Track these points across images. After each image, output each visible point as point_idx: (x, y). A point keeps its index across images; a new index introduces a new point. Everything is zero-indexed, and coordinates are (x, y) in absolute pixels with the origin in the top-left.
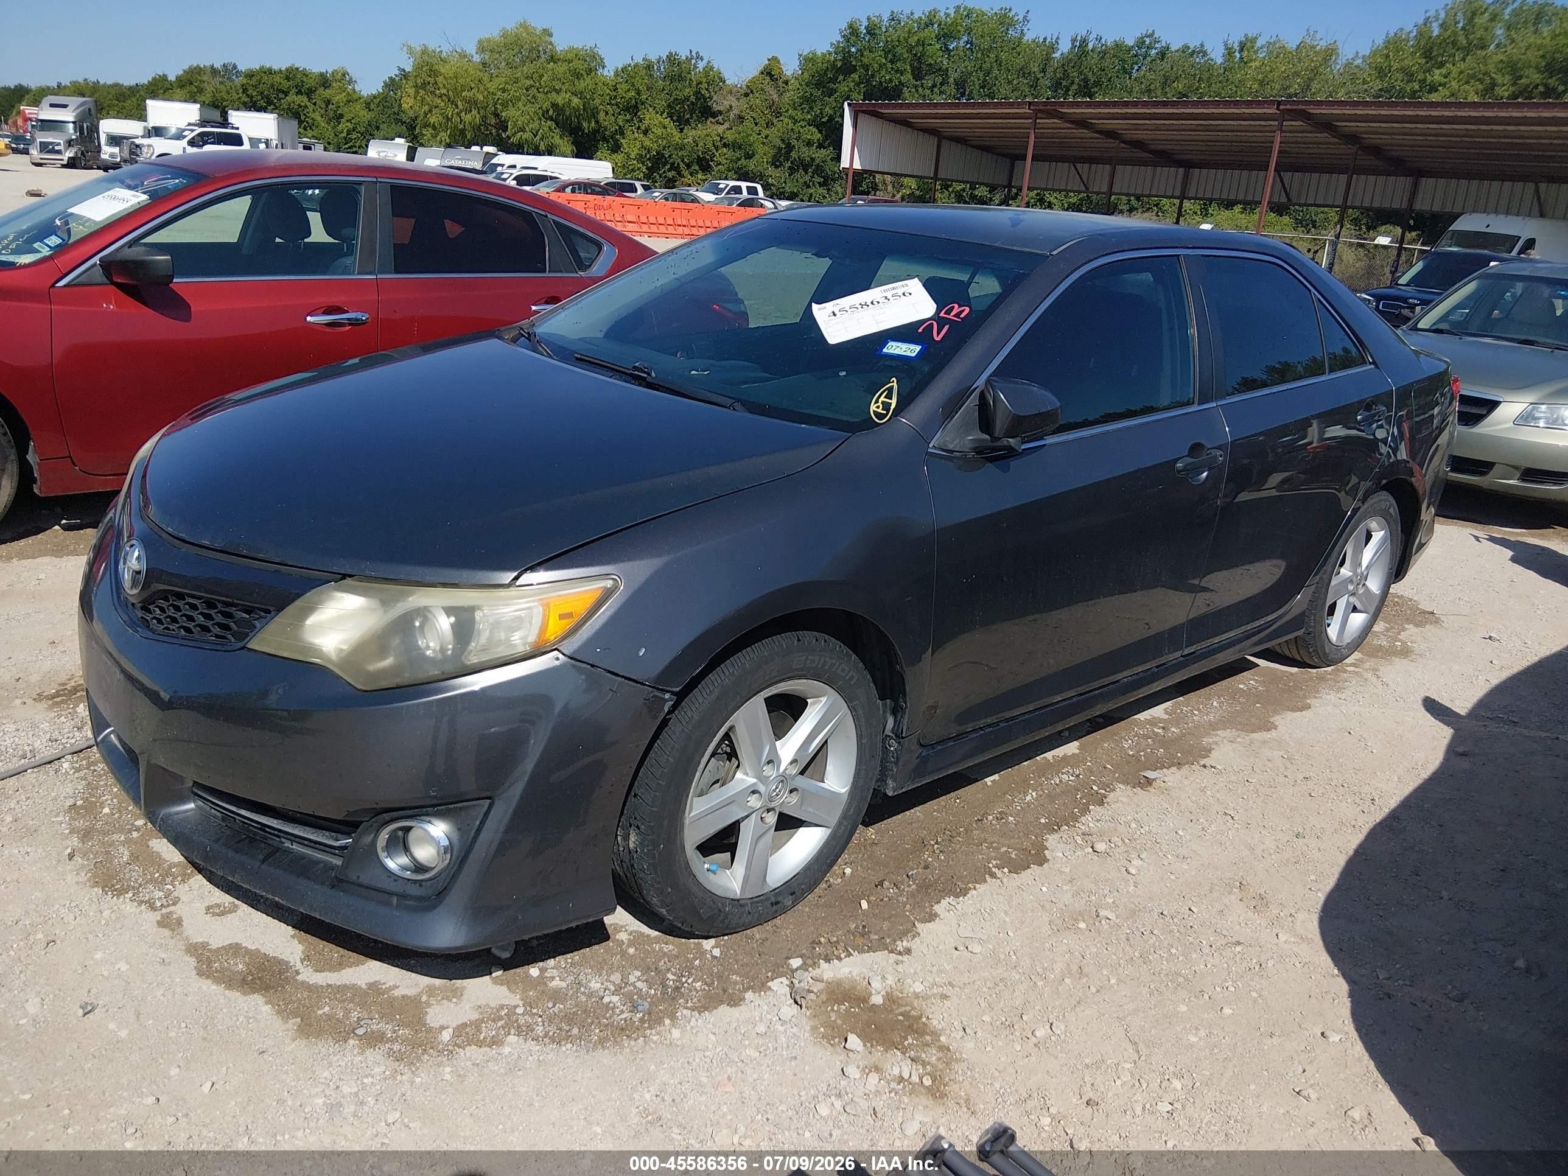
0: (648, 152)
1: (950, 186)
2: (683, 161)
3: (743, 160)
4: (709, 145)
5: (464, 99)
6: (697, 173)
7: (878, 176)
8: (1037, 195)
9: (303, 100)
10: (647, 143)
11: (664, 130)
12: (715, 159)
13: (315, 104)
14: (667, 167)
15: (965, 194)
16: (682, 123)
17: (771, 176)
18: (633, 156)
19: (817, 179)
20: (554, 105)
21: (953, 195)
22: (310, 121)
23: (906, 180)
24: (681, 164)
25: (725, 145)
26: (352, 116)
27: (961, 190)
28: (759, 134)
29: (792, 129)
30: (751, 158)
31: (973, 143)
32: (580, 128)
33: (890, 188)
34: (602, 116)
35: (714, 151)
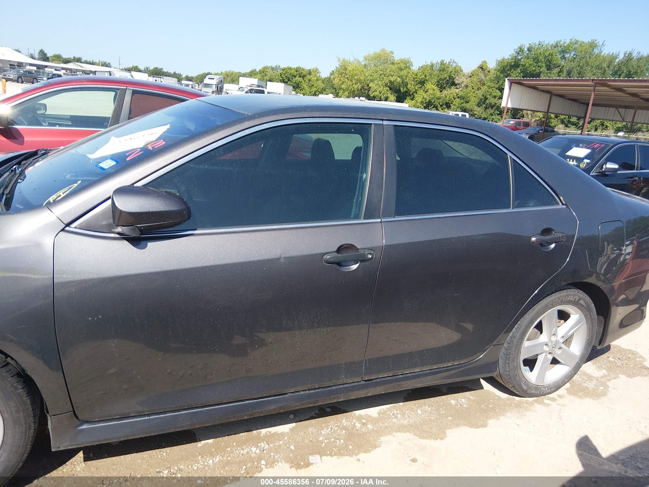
0: (425, 100)
1: (559, 116)
2: (439, 104)
3: (464, 104)
4: (452, 97)
5: (355, 79)
6: (445, 109)
7: (524, 111)
8: (601, 122)
9: (301, 79)
10: (425, 96)
11: (433, 91)
12: (453, 103)
13: (305, 81)
14: (432, 106)
15: (565, 120)
16: (442, 88)
17: (476, 110)
18: (419, 101)
19: (497, 112)
20: (390, 81)
21: (559, 121)
22: (302, 87)
23: (538, 114)
24: (439, 105)
25: (458, 97)
26: (317, 85)
27: (564, 118)
28: (474, 93)
29: (488, 91)
30: (468, 102)
31: (568, 97)
32: (400, 90)
33: (530, 116)
34: (409, 86)
35: (453, 100)
